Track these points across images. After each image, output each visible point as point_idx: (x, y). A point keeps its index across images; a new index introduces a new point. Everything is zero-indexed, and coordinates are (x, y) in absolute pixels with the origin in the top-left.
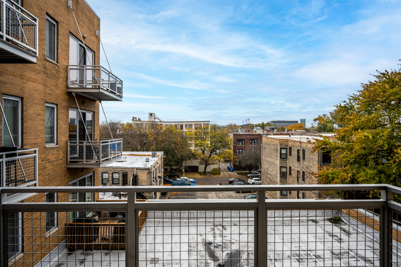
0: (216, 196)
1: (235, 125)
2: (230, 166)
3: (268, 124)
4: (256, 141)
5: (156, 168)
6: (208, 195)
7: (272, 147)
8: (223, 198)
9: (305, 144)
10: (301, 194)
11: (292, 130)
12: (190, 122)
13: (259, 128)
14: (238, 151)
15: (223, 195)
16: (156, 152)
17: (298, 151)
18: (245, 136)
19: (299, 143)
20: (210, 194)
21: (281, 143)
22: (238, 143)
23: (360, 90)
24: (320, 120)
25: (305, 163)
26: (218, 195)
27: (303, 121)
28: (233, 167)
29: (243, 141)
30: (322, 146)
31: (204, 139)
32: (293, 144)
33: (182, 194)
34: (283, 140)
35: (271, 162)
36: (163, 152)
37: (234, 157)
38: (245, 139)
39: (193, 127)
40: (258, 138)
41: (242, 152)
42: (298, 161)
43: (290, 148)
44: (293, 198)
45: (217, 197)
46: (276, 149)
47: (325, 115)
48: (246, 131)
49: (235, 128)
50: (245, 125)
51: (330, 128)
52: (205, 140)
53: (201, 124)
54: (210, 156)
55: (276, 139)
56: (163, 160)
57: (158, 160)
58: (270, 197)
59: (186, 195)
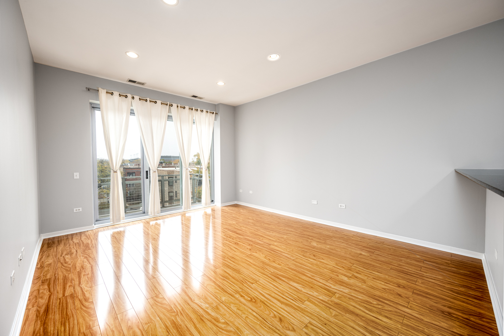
18: (136, 169)
21: (168, 173)
22: (127, 176)
29: (134, 174)
34: (171, 171)
48: (136, 165)
50: (133, 160)
55: (165, 171)
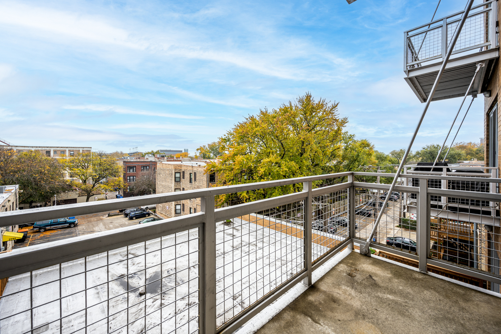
0: (104, 227)
1: (122, 153)
2: (119, 194)
3: (158, 152)
4: (148, 167)
5: (6, 208)
6: (94, 228)
7: (167, 172)
8: (114, 228)
9: (196, 168)
10: (193, 210)
11: (180, 158)
12: (62, 147)
13: (150, 155)
14: (128, 178)
15: (114, 225)
16: (4, 186)
17: (190, 174)
19: (191, 168)
20: (97, 227)
21: (175, 168)
22: (129, 170)
23: (233, 128)
24: (201, 150)
25: (196, 183)
26: (107, 226)
27: (186, 151)
28: (123, 195)
29: (135, 168)
30: (211, 168)
31: (85, 167)
32: (186, 168)
33: (54, 235)
34: (178, 165)
35: (166, 185)
36: (17, 186)
37: (125, 184)
38: (136, 166)
39: (67, 153)
40: (151, 165)
41: (133, 179)
42: (190, 183)
43: (184, 172)
44: (186, 214)
45: (106, 229)
46: (171, 174)
47: (204, 146)
48: (137, 158)
49: (122, 156)
50: (132, 153)
51: (208, 156)
52: (88, 168)
53: (79, 150)
54: (94, 186)
55: (171, 165)
56: (18, 197)
57: (10, 197)
58: (165, 217)
59: (61, 235)
